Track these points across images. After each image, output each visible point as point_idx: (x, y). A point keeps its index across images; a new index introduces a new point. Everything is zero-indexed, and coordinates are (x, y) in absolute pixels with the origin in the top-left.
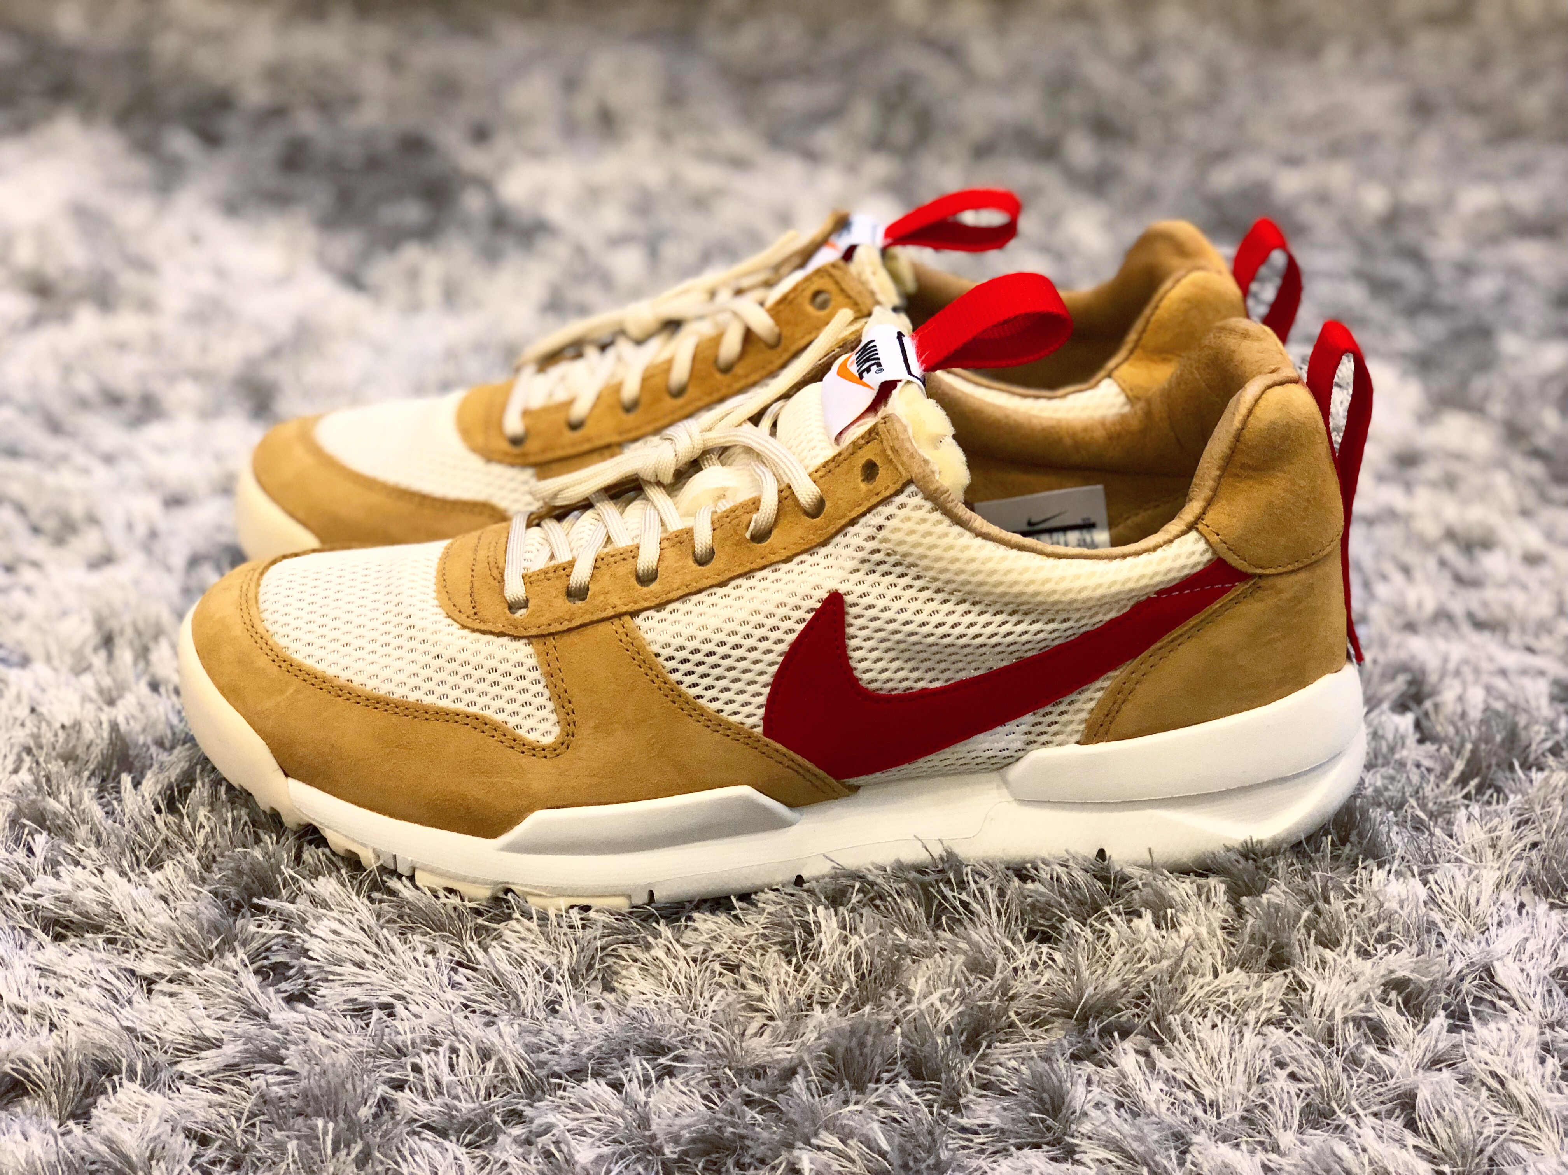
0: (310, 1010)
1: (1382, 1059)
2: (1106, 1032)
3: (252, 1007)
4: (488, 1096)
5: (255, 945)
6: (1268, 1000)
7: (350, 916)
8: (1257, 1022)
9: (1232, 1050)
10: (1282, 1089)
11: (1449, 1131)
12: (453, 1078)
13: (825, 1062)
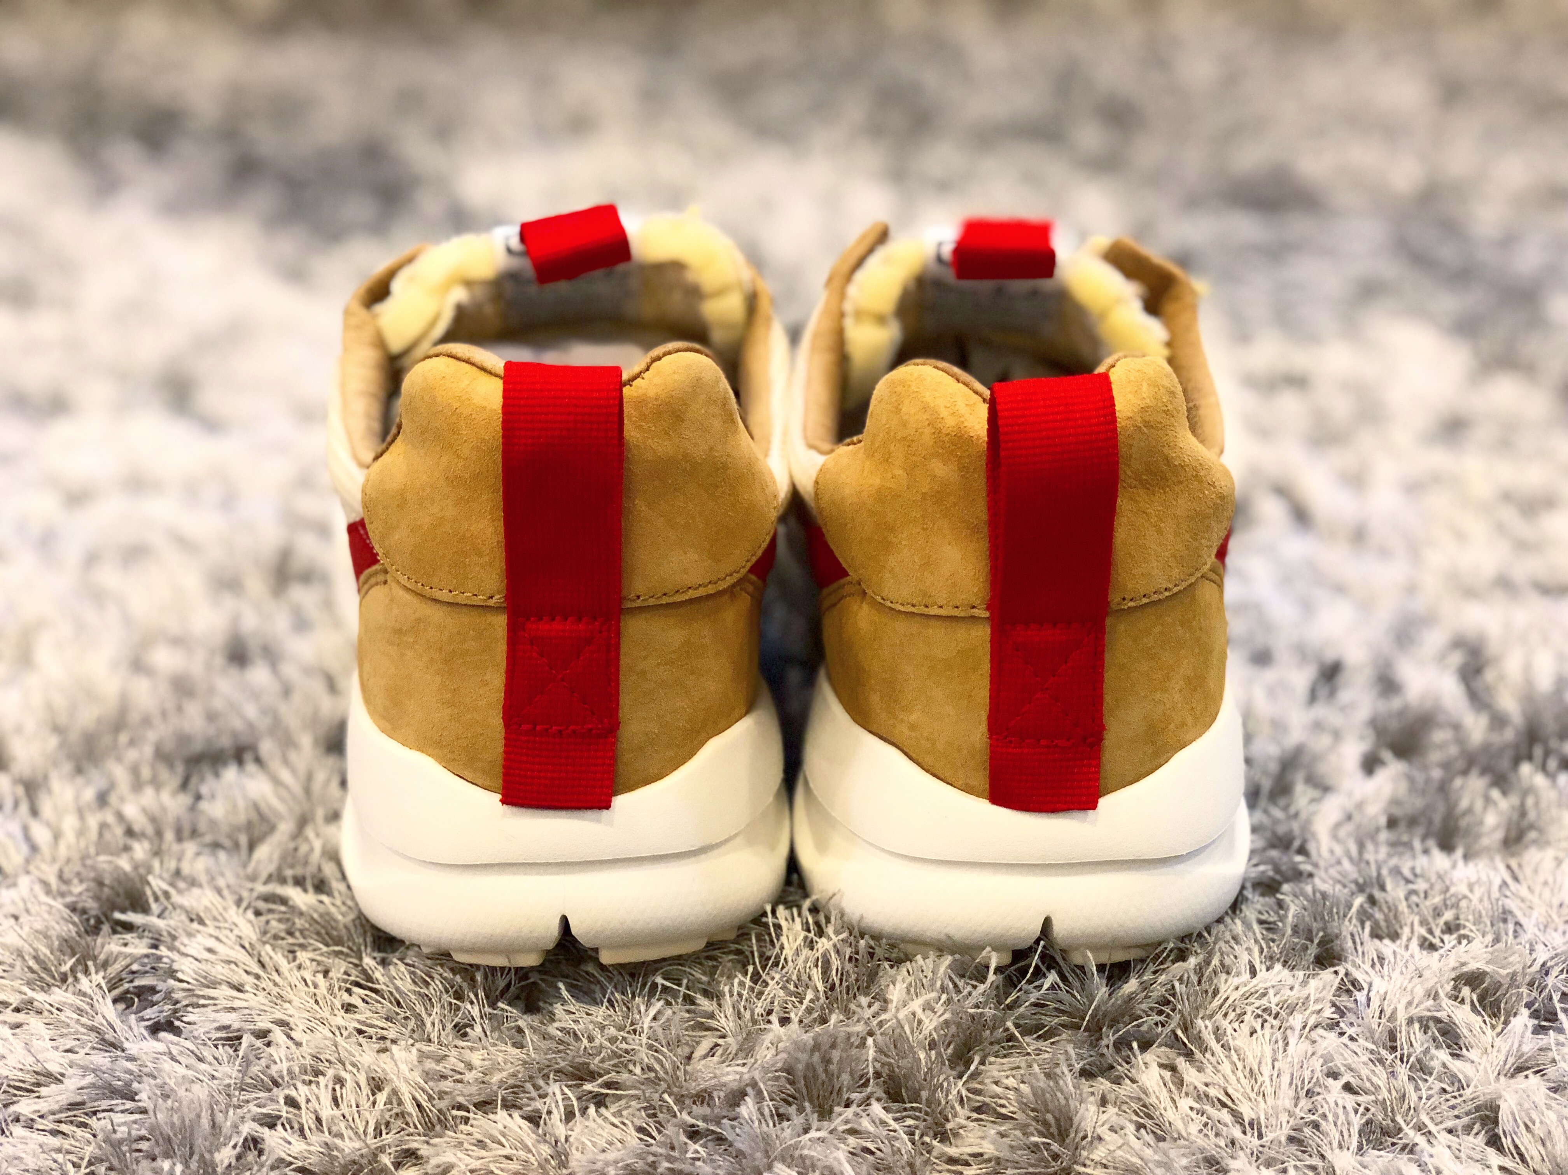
0: (176, 1039)
1: (1456, 1066)
2: (1122, 1044)
3: (106, 1036)
4: (378, 1133)
5: (117, 967)
6: (1316, 1001)
7: (228, 932)
8: (1304, 1027)
9: (1274, 1060)
10: (1337, 1104)
11: (1541, 1148)
12: (337, 1112)
13: (783, 1082)
